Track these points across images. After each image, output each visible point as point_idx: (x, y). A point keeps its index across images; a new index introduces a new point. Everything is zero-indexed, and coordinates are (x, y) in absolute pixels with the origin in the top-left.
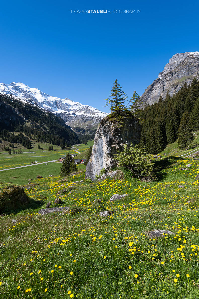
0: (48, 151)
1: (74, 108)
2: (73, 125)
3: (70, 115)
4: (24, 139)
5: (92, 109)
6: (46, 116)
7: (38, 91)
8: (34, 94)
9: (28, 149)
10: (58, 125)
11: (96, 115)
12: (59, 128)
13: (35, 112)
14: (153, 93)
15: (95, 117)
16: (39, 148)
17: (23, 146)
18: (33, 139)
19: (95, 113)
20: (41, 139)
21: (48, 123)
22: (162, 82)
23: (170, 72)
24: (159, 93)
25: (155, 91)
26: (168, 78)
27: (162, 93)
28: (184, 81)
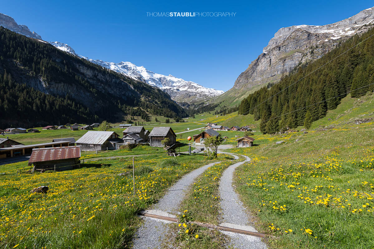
0: (165, 124)
1: (178, 84)
2: (178, 100)
3: (175, 91)
4: (143, 113)
5: (195, 85)
6: (156, 92)
7: (144, 69)
8: (140, 72)
9: (147, 121)
10: (167, 100)
11: (199, 90)
12: (169, 103)
13: (146, 88)
14: (259, 68)
15: (198, 92)
16: (157, 120)
17: (142, 118)
18: (149, 113)
19: (198, 88)
20: (156, 113)
21: (159, 98)
22: (269, 56)
23: (277, 46)
24: (265, 68)
25: (262, 65)
26: (275, 52)
27: (269, 67)
28: (293, 54)
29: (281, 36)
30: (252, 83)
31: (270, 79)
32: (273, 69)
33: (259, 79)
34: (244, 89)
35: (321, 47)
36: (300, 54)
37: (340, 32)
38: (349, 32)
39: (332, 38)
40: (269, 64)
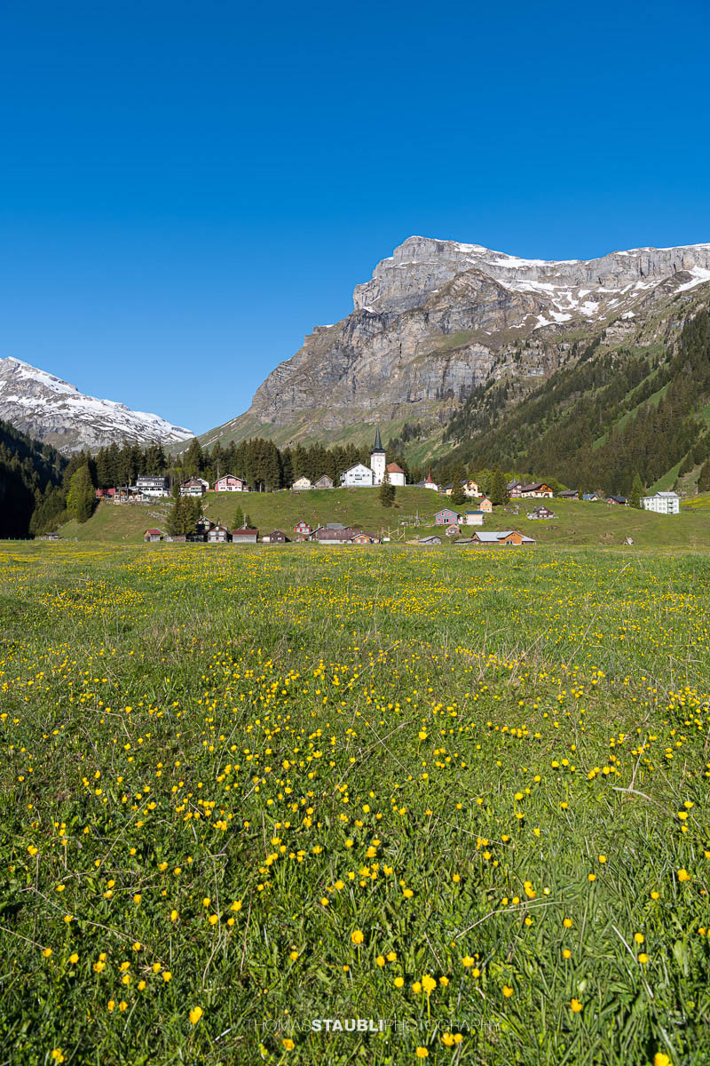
22: (396, 335)
23: (420, 309)
24: (384, 369)
25: (372, 359)
26: (415, 326)
27: (396, 370)
28: (467, 347)
29: (414, 262)
30: (340, 412)
31: (403, 412)
32: (412, 382)
33: (366, 403)
34: (308, 428)
35: (538, 347)
36: (486, 351)
37: (569, 298)
38: (587, 304)
39: (552, 313)
40: (397, 362)
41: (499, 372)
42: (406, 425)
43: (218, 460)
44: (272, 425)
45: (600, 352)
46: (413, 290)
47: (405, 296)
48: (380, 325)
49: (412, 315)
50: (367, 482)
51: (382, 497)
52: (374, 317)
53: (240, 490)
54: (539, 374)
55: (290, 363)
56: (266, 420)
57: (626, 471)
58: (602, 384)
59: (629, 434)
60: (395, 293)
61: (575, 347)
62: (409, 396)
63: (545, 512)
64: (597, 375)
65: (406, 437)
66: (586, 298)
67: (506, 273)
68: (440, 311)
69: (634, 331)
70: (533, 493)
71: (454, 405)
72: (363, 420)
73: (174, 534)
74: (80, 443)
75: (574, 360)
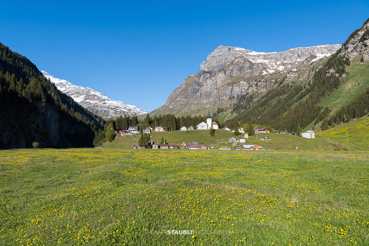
14: (204, 88)
22: (215, 78)
23: (223, 70)
24: (211, 89)
25: (207, 86)
26: (221, 75)
27: (215, 90)
28: (239, 82)
29: (221, 54)
30: (196, 104)
31: (218, 104)
32: (220, 93)
33: (205, 101)
34: (185, 110)
35: (263, 82)
36: (246, 83)
37: (274, 65)
38: (280, 66)
39: (268, 70)
40: (215, 87)
41: (250, 90)
42: (218, 108)
43: (156, 121)
44: (173, 109)
45: (285, 83)
46: (220, 63)
47: (218, 65)
48: (209, 75)
49: (220, 72)
50: (205, 128)
51: (211, 133)
52: (207, 72)
53: (163, 131)
54: (264, 91)
55: (179, 88)
56: (171, 107)
57: (295, 123)
58: (286, 94)
59: (296, 111)
60: (214, 64)
61: (276, 81)
62: (219, 99)
63: (267, 138)
64: (284, 90)
65: (218, 112)
66: (280, 65)
67: (252, 57)
68: (230, 70)
69: (297, 75)
70: (263, 131)
71: (235, 101)
72: (204, 107)
73: (141, 146)
74: (110, 115)
75: (276, 86)
